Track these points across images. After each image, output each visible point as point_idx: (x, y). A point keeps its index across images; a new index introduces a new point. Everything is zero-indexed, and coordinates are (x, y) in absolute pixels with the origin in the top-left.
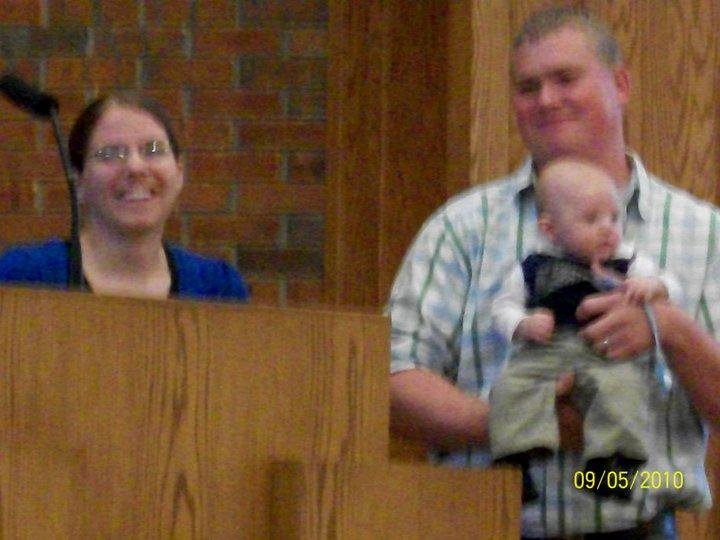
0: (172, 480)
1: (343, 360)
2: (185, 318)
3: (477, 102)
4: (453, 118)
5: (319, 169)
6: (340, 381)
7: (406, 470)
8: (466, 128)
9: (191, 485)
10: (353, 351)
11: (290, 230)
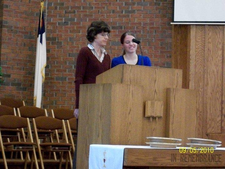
0: (154, 90)
1: (176, 75)
2: (156, 69)
3: (191, 47)
4: (188, 50)
5: (170, 57)
6: (176, 78)
7: (184, 89)
8: (190, 51)
9: (157, 91)
10: (177, 74)
11: (167, 64)
